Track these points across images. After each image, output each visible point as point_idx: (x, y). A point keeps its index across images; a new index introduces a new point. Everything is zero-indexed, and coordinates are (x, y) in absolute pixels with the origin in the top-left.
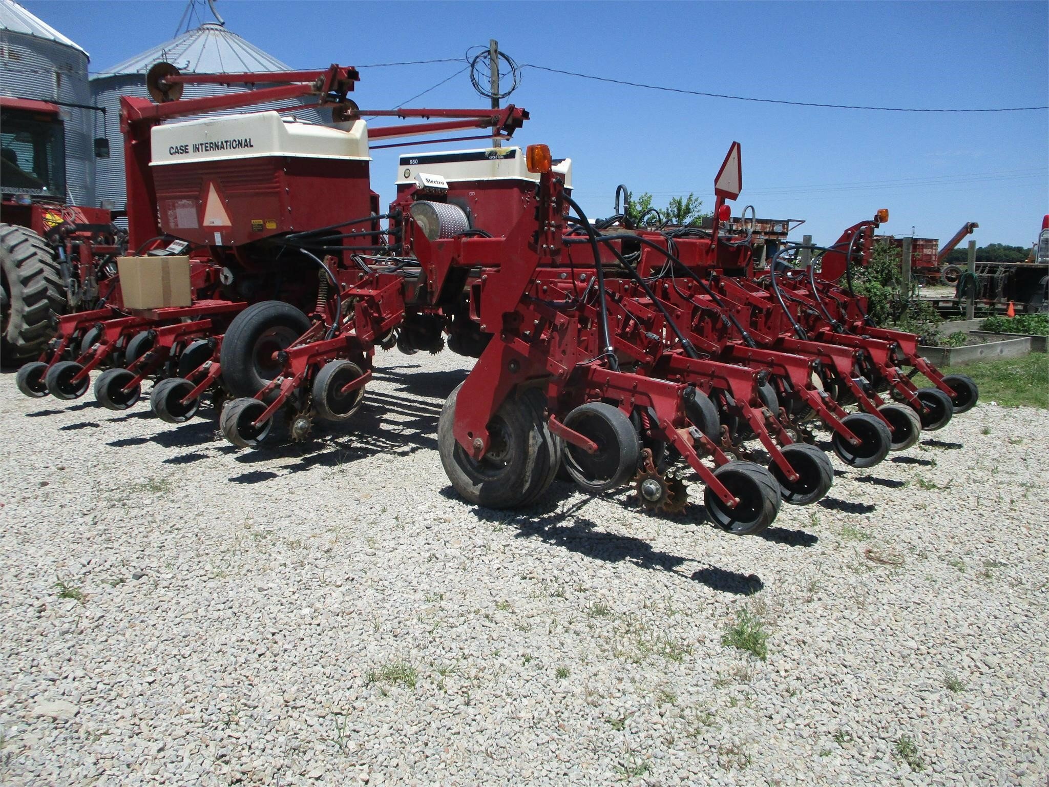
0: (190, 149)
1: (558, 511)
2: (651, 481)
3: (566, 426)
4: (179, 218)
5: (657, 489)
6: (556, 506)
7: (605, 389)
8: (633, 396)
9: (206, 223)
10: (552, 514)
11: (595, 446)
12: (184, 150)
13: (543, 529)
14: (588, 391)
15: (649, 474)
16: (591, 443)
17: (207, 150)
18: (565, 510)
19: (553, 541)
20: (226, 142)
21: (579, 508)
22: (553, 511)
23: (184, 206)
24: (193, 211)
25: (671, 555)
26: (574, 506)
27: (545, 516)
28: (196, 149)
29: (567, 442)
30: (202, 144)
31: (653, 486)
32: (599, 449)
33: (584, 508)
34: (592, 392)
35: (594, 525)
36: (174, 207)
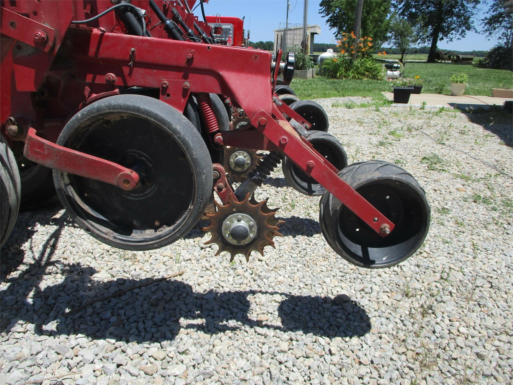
1: (28, 259)
2: (240, 215)
3: (65, 146)
5: (251, 227)
6: (22, 253)
7: (126, 70)
8: (186, 77)
10: (23, 268)
11: (134, 175)
13: (25, 304)
14: (89, 78)
15: (234, 206)
16: (127, 171)
18: (37, 256)
19: (52, 326)
21: (54, 247)
22: (21, 262)
25: (221, 290)
26: (45, 247)
27: (15, 274)
29: (69, 175)
31: (243, 224)
32: (142, 180)
33: (60, 244)
34: (100, 80)
35: (92, 271)
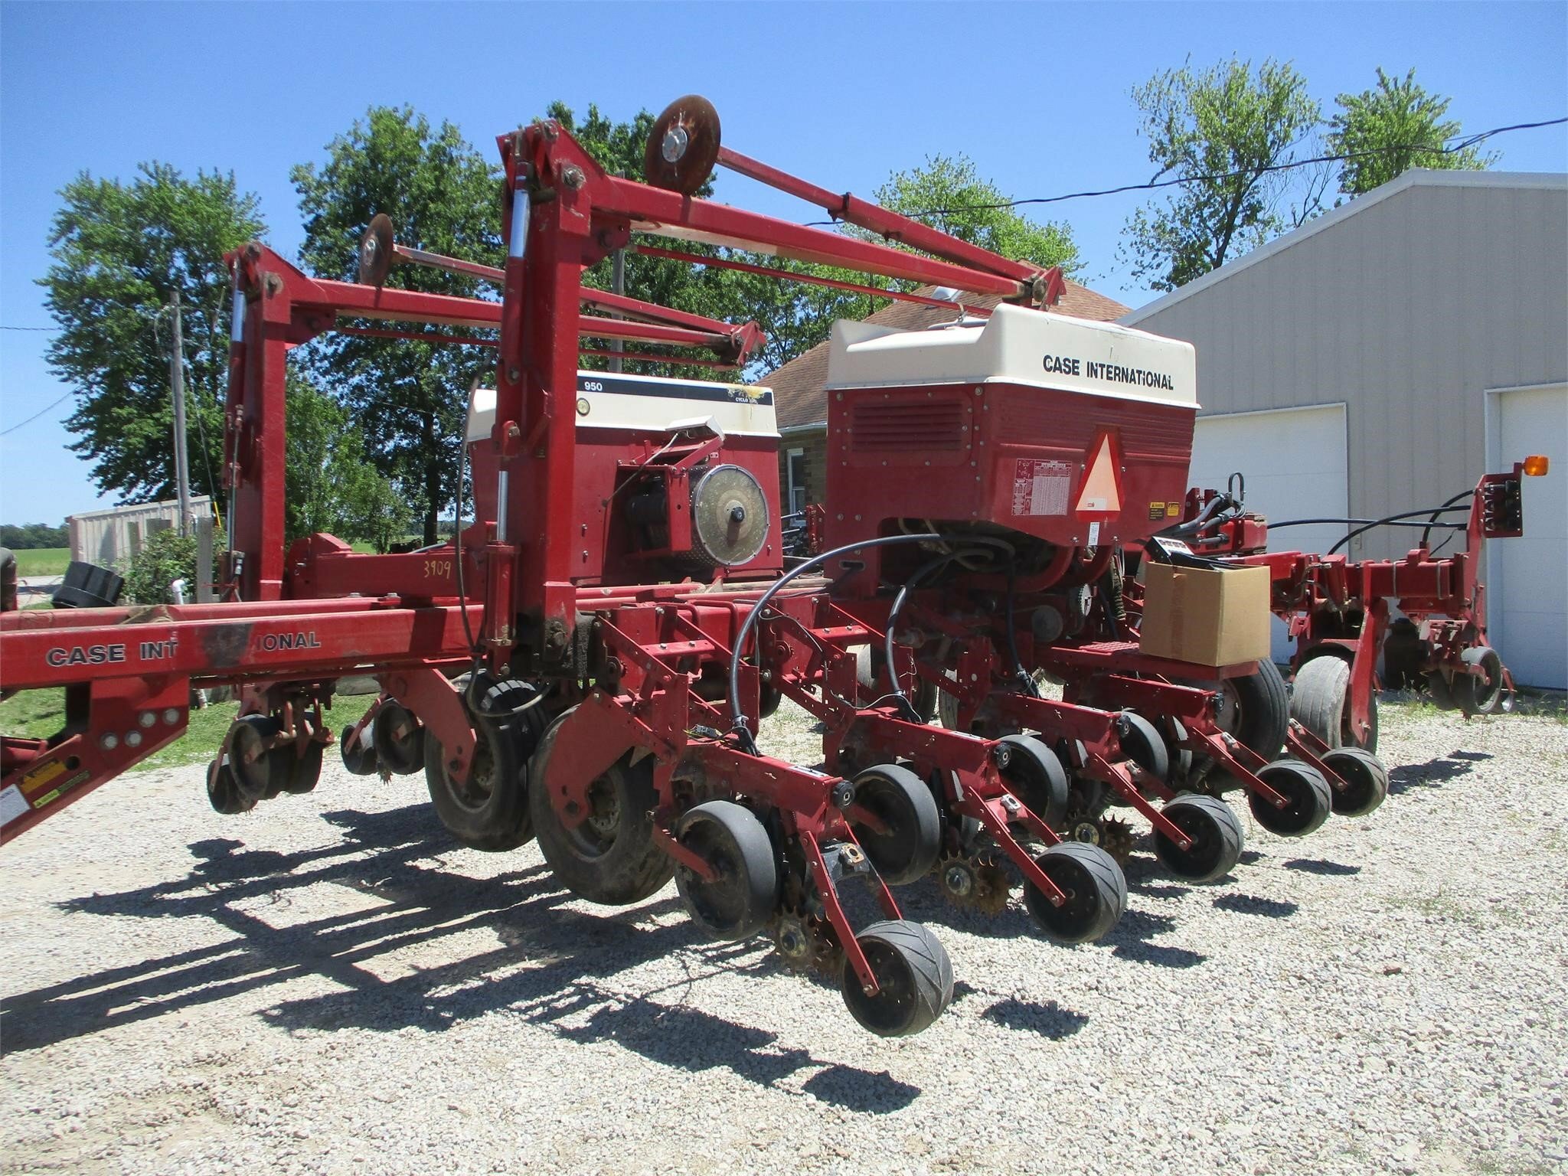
0: (1083, 369)
4: (1034, 497)
9: (1082, 506)
12: (1072, 368)
17: (1109, 378)
20: (1139, 372)
23: (1051, 472)
24: (1065, 482)
28: (1092, 370)
30: (1102, 366)
36: (1031, 473)
